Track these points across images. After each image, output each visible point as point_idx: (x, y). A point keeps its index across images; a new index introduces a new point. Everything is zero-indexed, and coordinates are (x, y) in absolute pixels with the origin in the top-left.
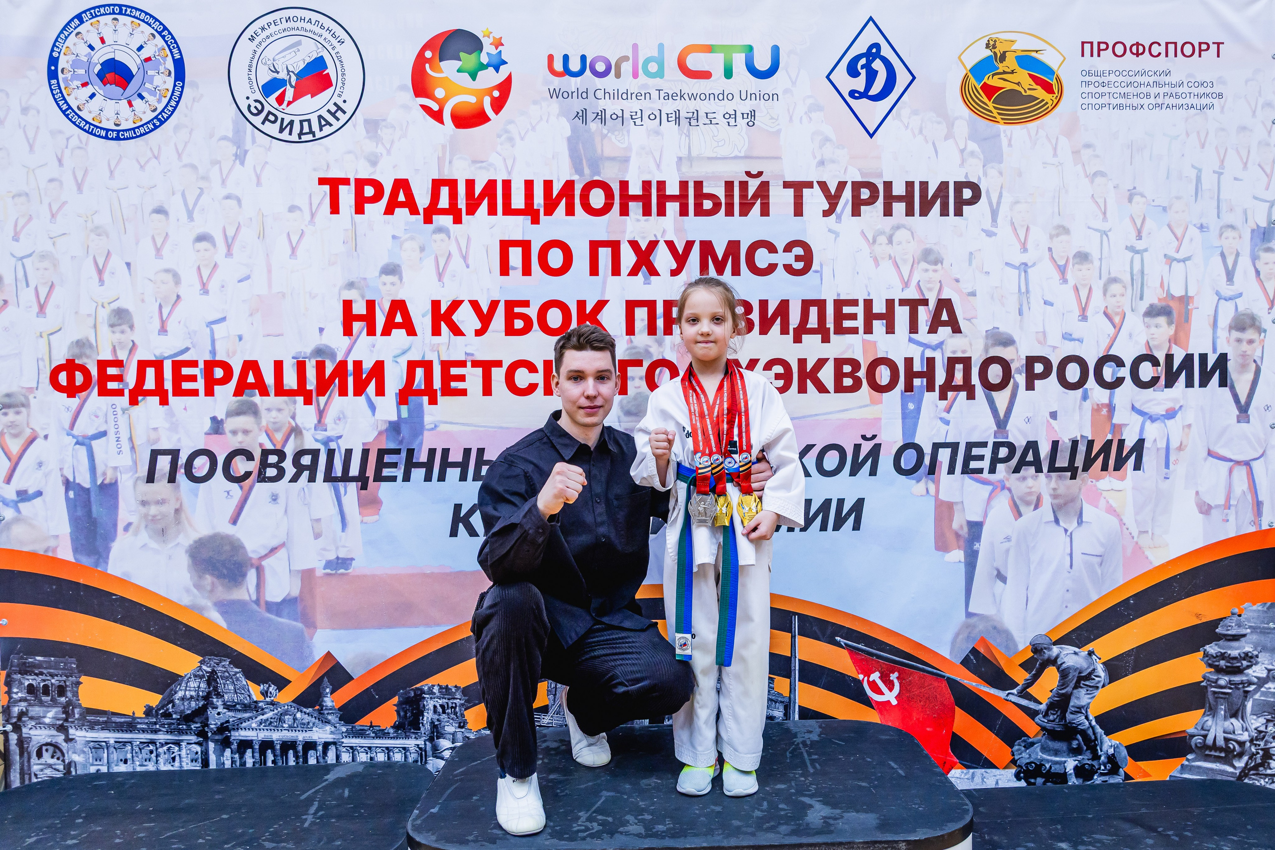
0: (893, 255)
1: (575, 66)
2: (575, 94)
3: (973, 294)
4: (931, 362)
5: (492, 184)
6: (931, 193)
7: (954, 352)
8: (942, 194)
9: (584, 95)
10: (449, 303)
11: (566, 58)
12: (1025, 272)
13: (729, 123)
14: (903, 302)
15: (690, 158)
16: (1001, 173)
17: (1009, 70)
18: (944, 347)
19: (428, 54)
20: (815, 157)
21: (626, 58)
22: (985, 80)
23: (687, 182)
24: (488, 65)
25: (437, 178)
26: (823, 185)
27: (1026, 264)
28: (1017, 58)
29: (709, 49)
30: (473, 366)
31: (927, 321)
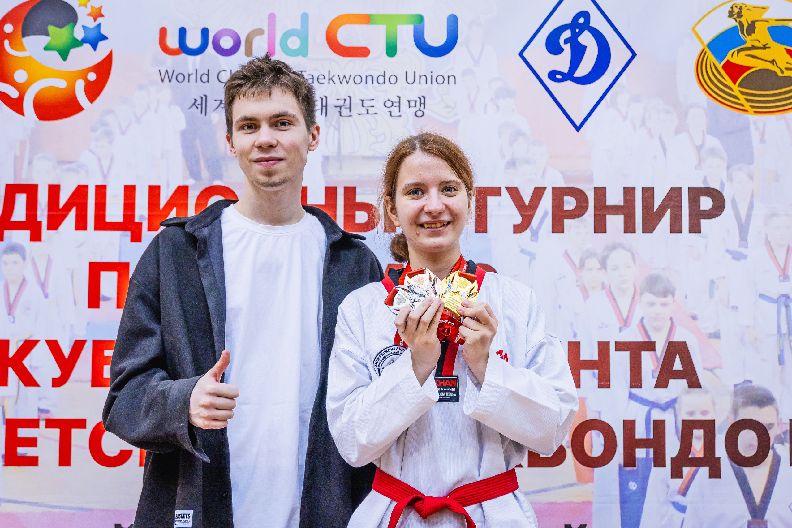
0: (606, 284)
1: (193, 41)
2: (193, 77)
3: (716, 336)
4: (659, 426)
5: (81, 191)
6: (657, 202)
7: (691, 414)
8: (672, 204)
9: (205, 78)
10: (20, 344)
11: (182, 32)
12: (787, 306)
13: (391, 112)
14: (620, 346)
15: (340, 157)
16: (751, 177)
17: (760, 45)
18: (677, 406)
19: (8, 28)
20: (503, 157)
21: (259, 32)
22: (729, 57)
23: (335, 188)
24: (84, 41)
25: (11, 182)
26: (514, 193)
27: (787, 297)
28: (772, 30)
29: (366, 19)
30: (48, 426)
31: (653, 372)
